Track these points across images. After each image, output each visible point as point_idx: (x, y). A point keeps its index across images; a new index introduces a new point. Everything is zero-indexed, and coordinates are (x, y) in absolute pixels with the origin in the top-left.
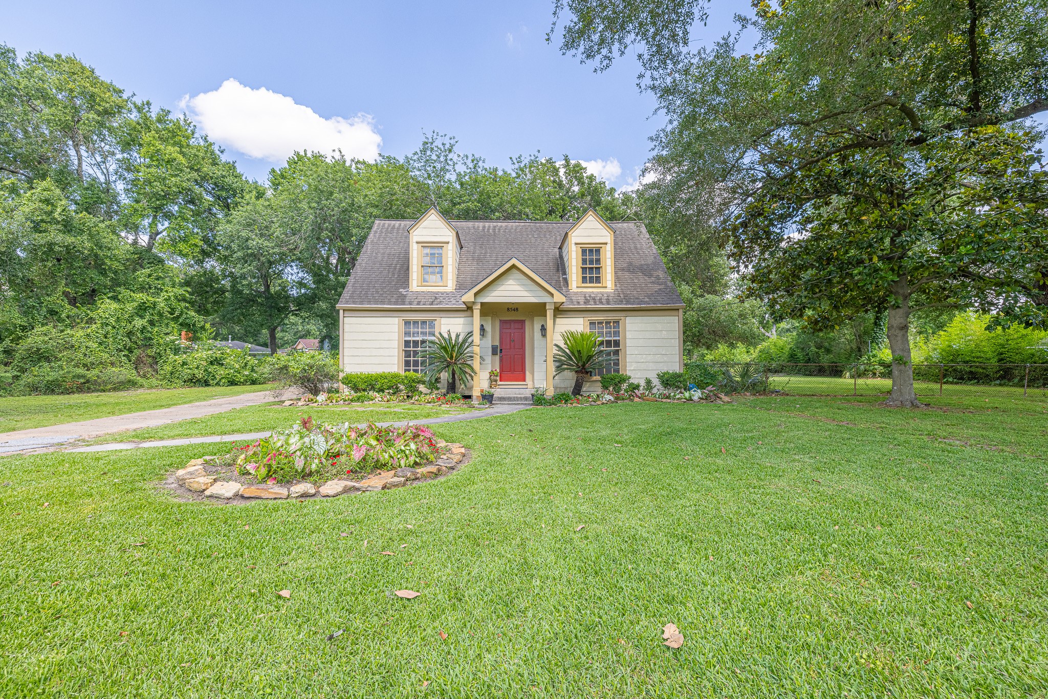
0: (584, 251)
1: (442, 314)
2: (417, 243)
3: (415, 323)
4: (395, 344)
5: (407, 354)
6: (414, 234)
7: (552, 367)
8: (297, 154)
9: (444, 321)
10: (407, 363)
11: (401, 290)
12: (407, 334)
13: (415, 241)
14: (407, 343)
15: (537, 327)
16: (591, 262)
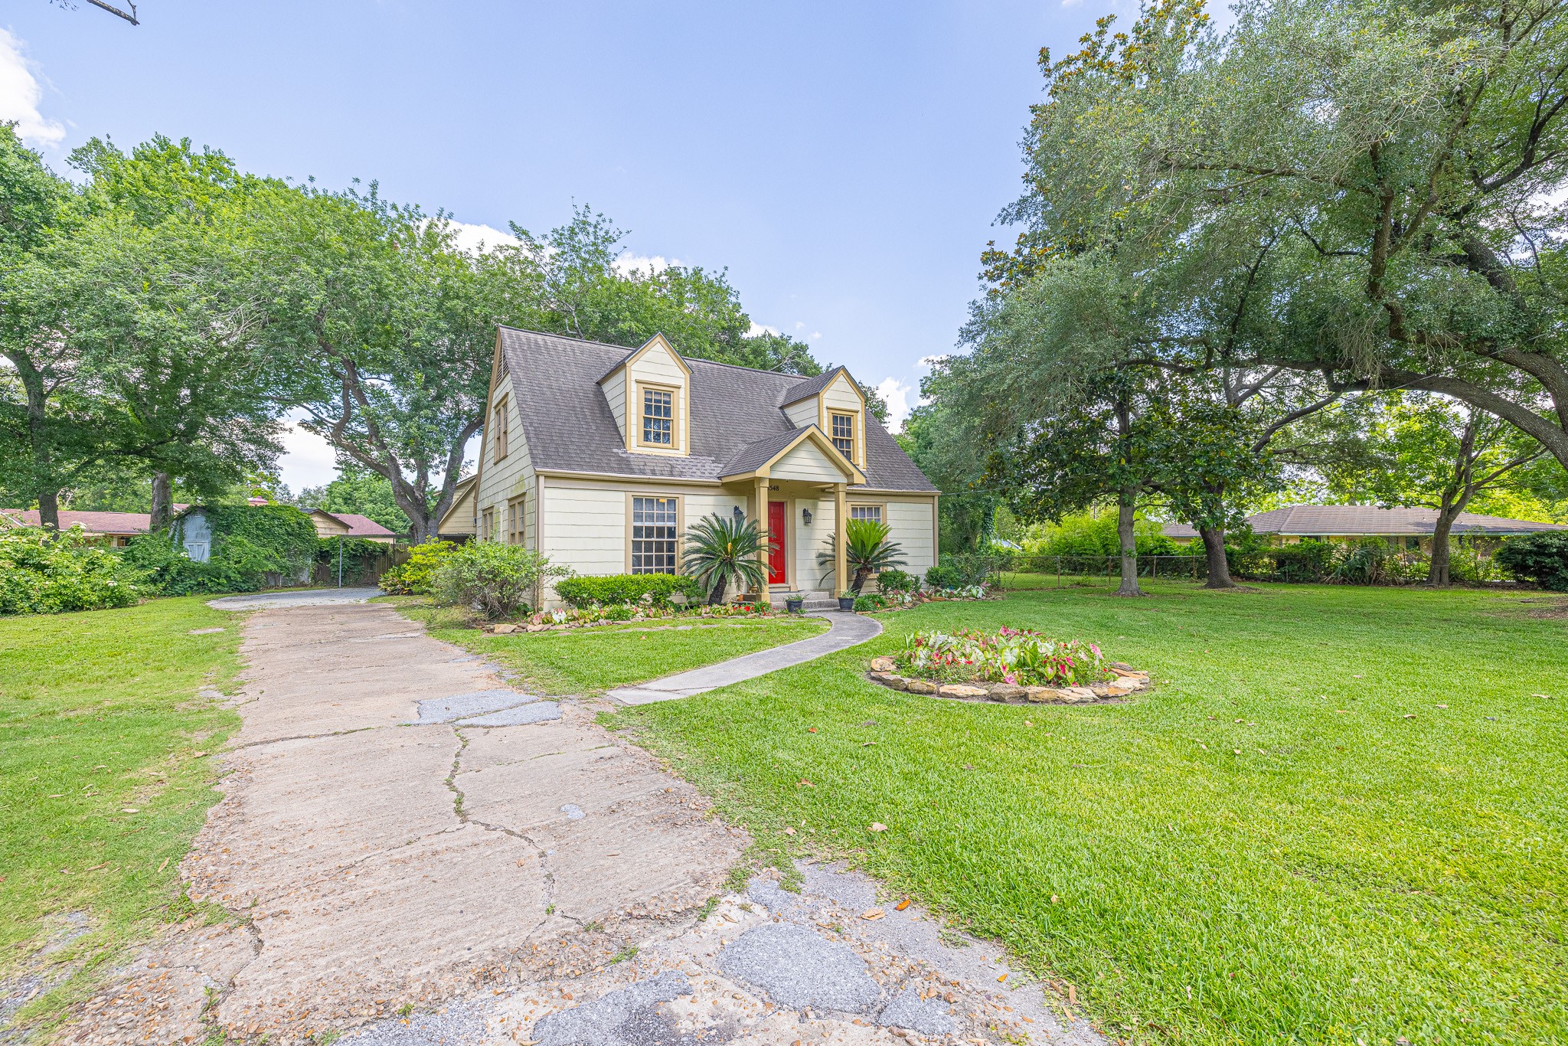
0: (835, 418)
1: (686, 490)
2: (638, 382)
3: (650, 501)
4: (621, 532)
5: (637, 546)
6: (633, 368)
7: (814, 564)
8: (164, 144)
9: (688, 499)
10: (637, 560)
11: (615, 450)
12: (638, 517)
13: (633, 379)
14: (637, 531)
15: (799, 513)
16: (842, 434)
